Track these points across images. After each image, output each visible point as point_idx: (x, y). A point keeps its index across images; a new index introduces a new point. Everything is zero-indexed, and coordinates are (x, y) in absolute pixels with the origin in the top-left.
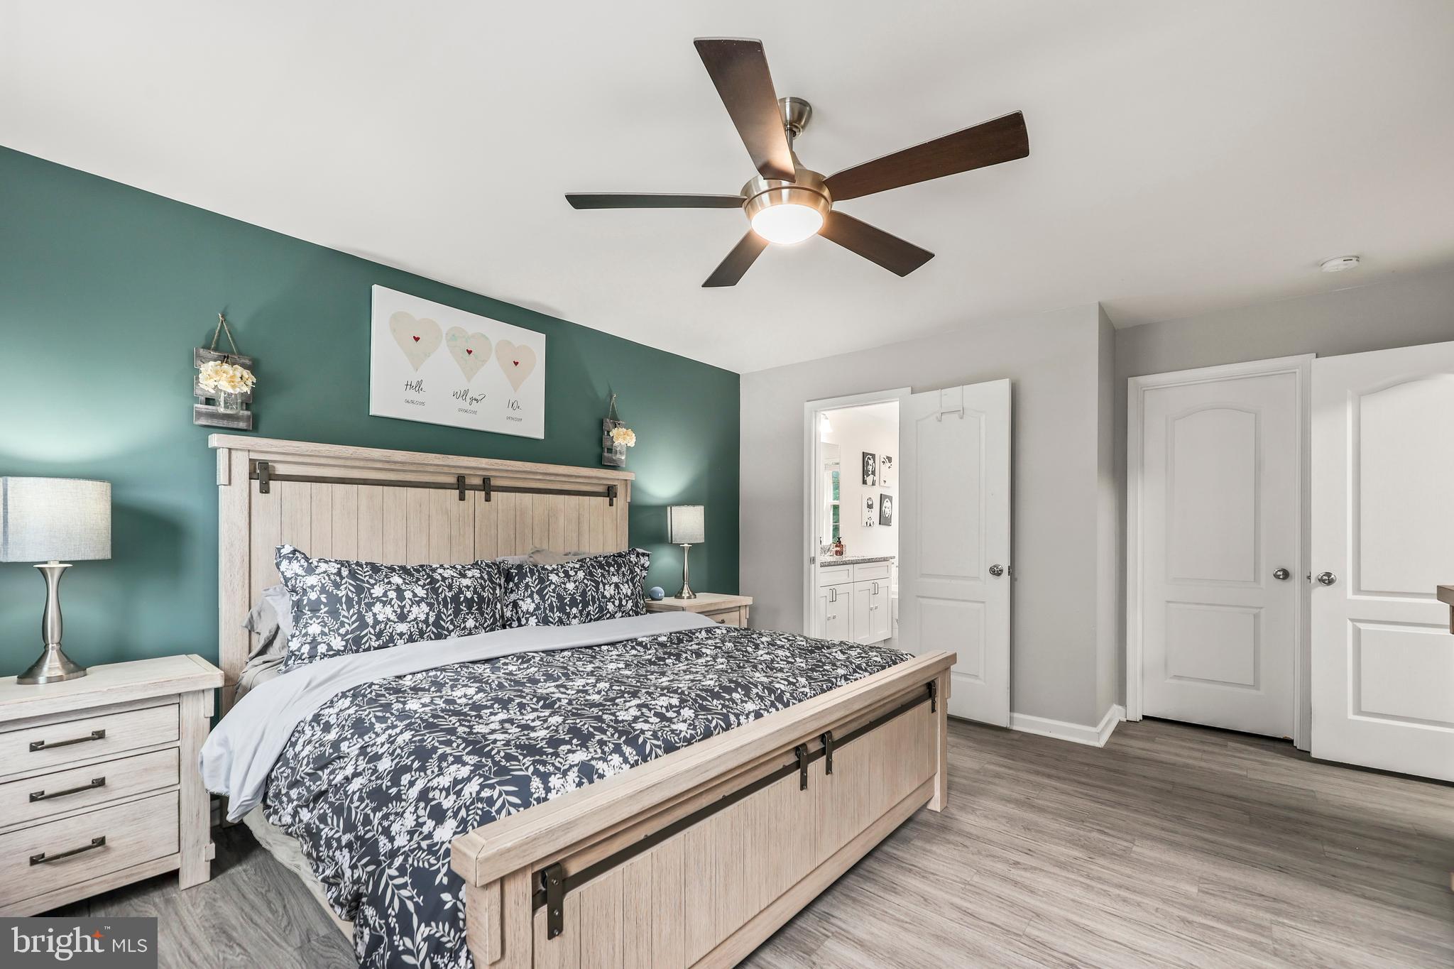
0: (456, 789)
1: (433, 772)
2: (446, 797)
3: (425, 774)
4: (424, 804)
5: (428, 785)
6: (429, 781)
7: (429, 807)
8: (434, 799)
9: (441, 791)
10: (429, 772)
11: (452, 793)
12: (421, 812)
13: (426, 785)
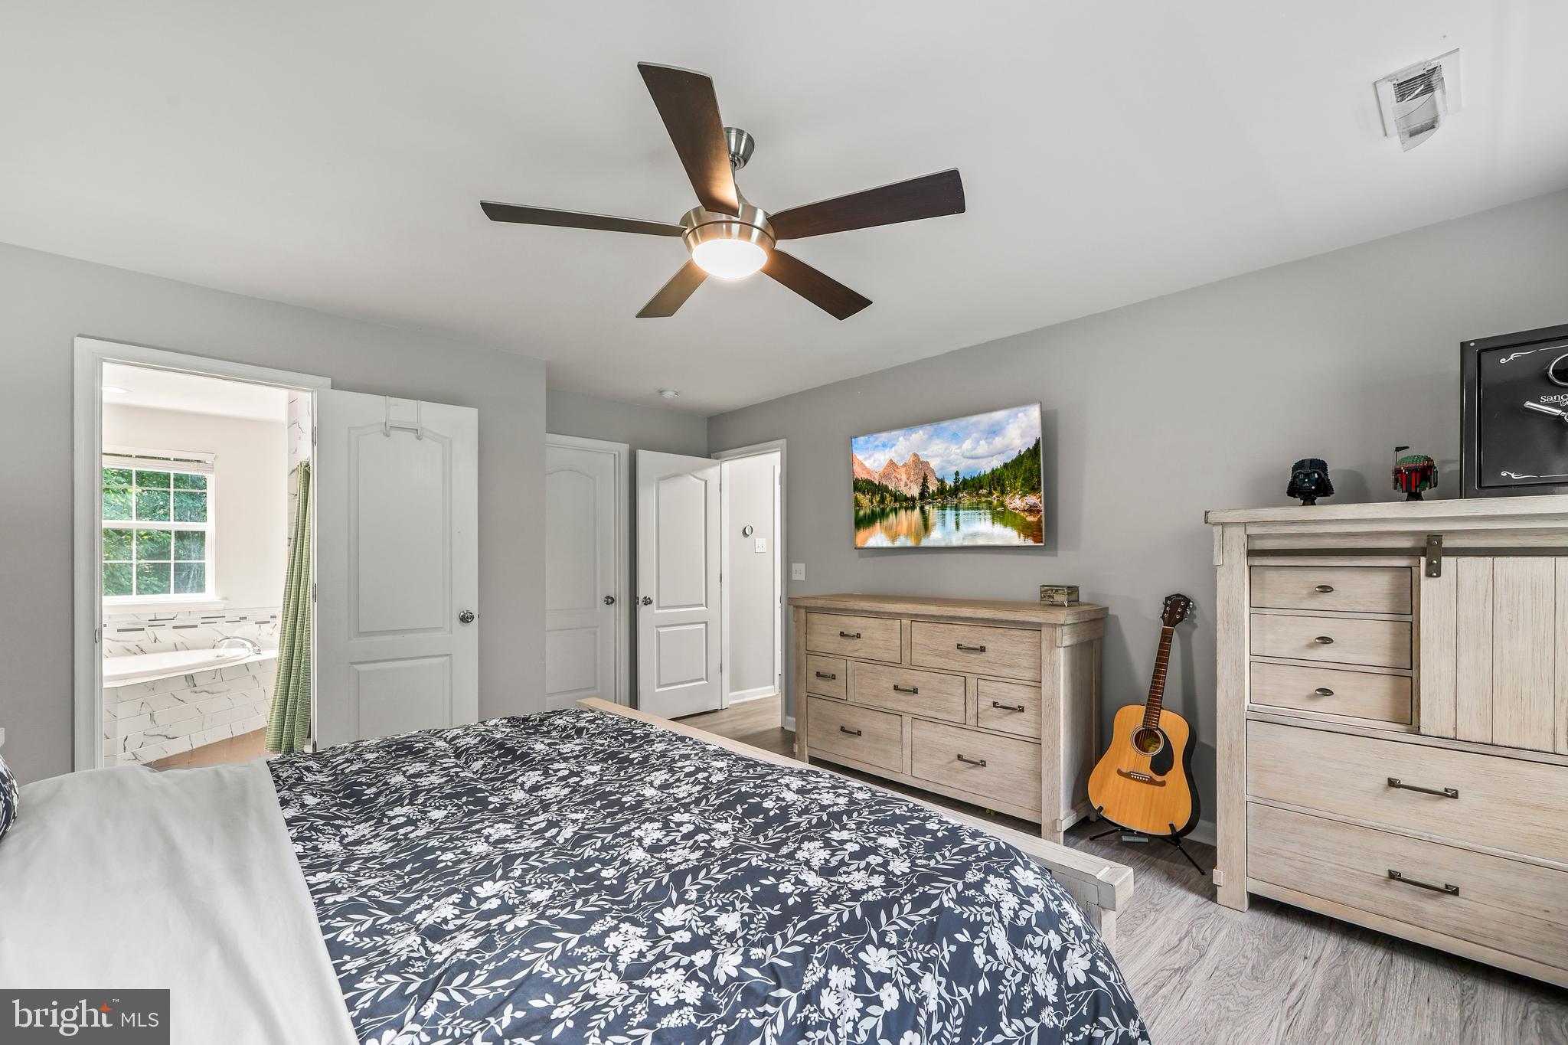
0: (1024, 894)
1: (988, 914)
2: (1032, 906)
3: (988, 924)
4: (1030, 935)
5: (1006, 923)
6: (1001, 921)
7: (1036, 929)
8: (1029, 920)
9: (1021, 908)
10: (987, 919)
11: (1027, 899)
12: (1037, 942)
13: (1004, 926)
